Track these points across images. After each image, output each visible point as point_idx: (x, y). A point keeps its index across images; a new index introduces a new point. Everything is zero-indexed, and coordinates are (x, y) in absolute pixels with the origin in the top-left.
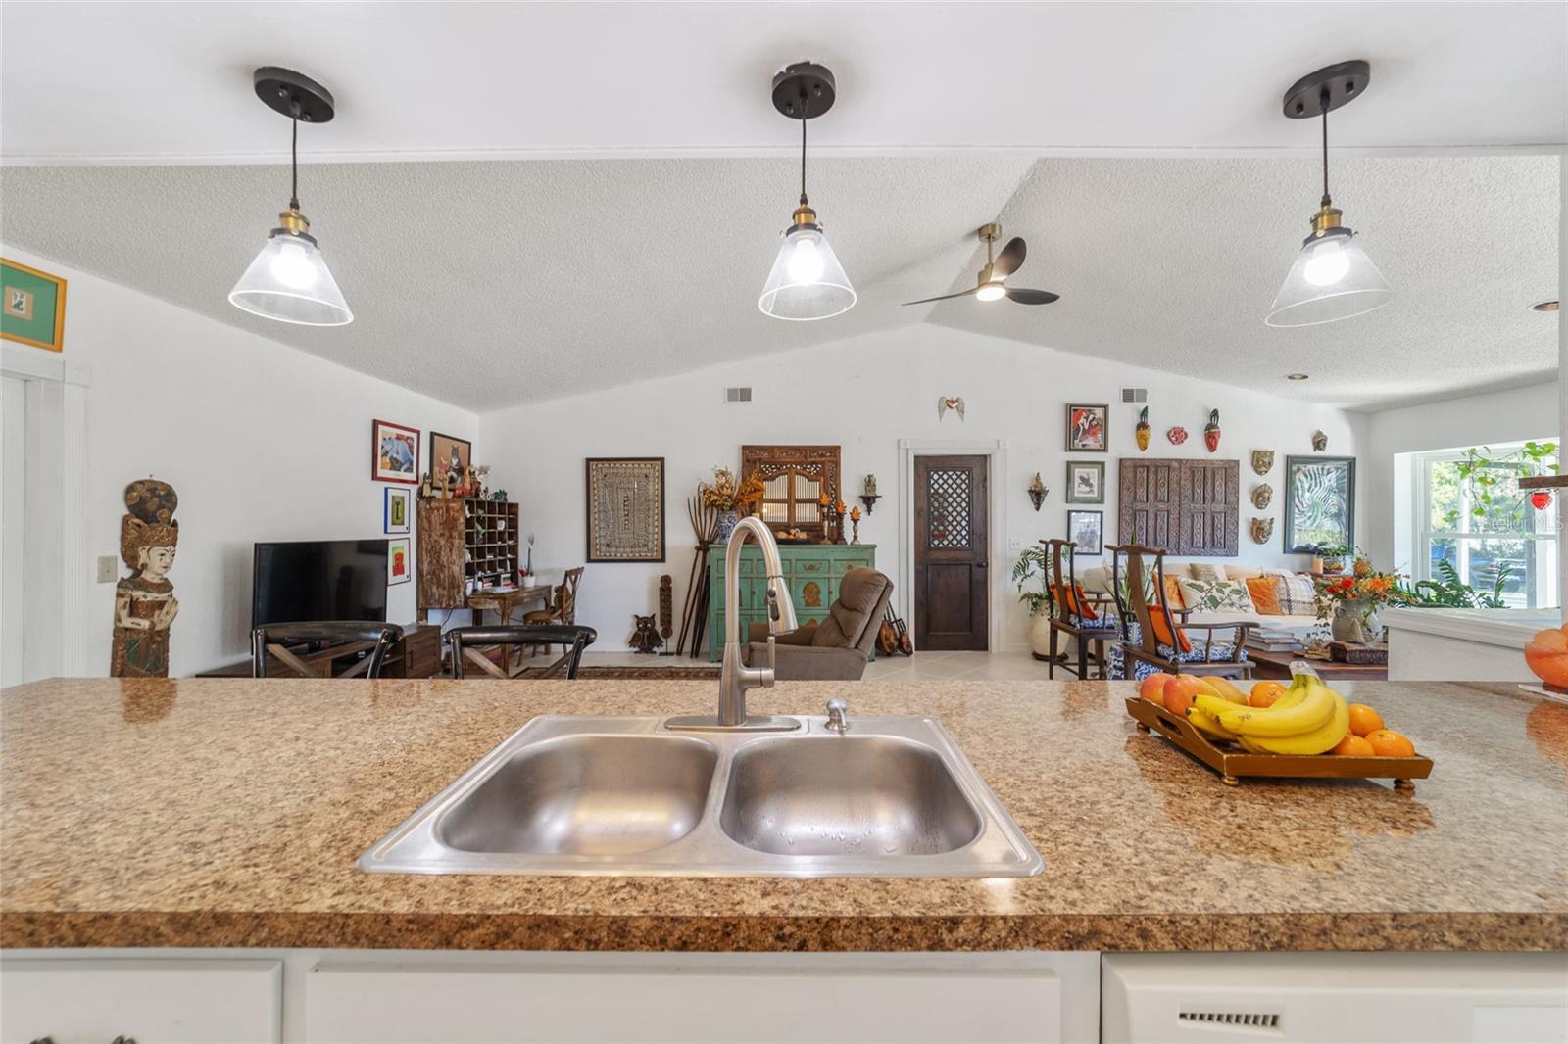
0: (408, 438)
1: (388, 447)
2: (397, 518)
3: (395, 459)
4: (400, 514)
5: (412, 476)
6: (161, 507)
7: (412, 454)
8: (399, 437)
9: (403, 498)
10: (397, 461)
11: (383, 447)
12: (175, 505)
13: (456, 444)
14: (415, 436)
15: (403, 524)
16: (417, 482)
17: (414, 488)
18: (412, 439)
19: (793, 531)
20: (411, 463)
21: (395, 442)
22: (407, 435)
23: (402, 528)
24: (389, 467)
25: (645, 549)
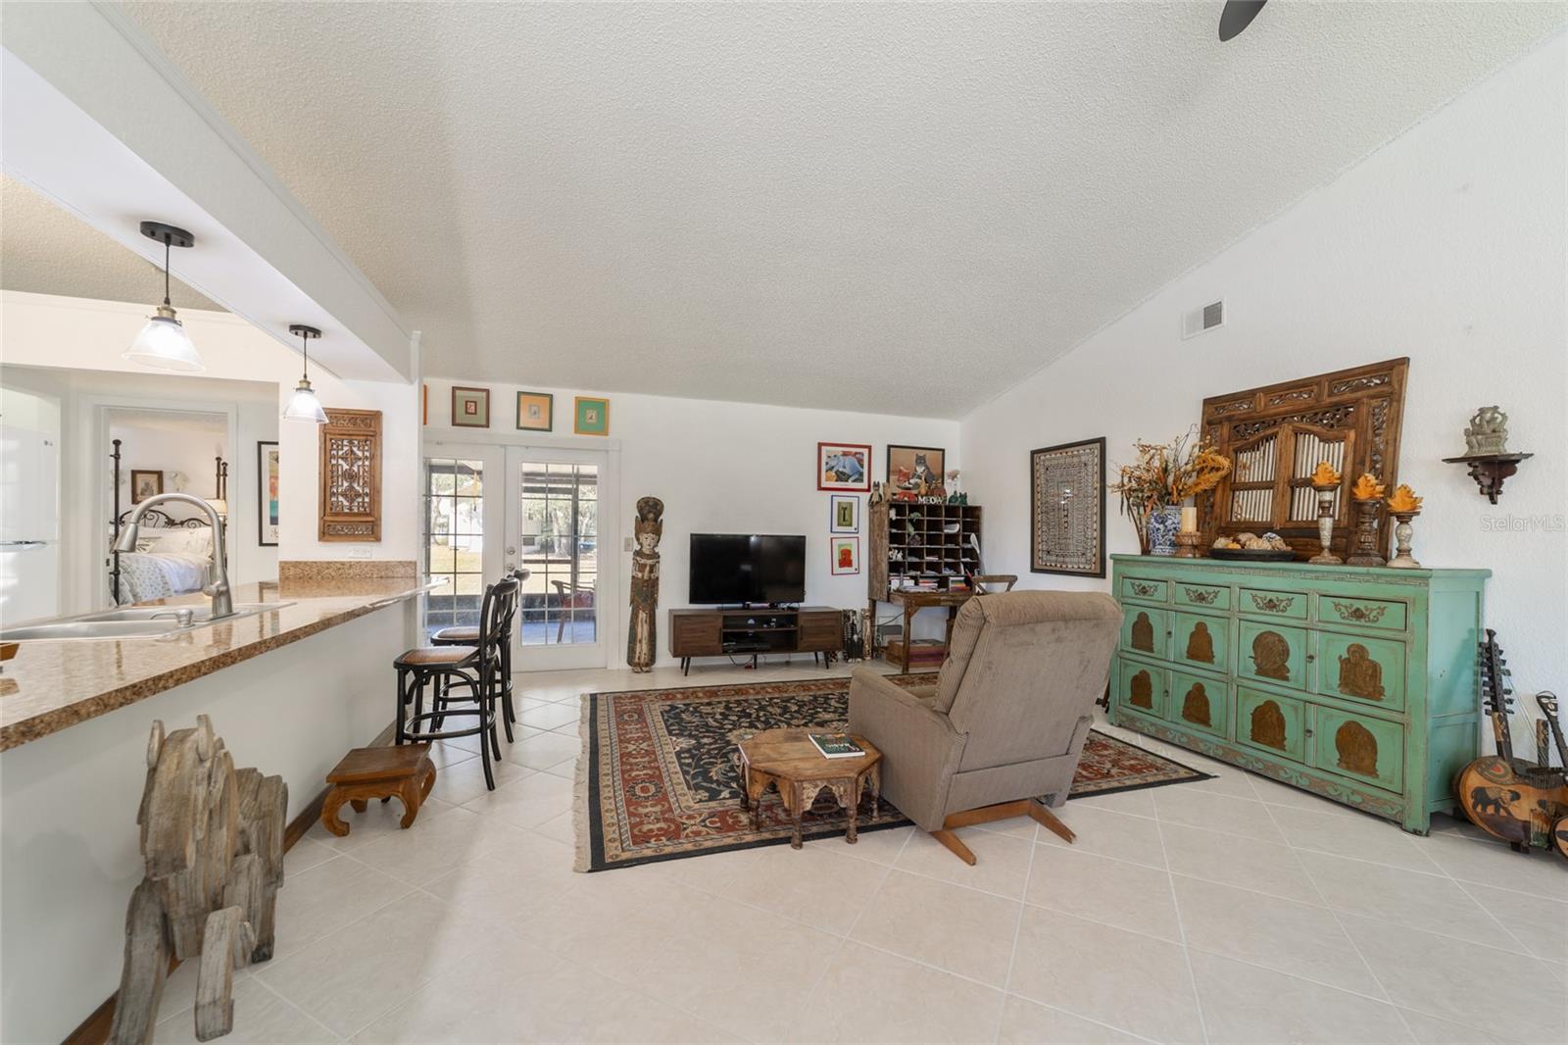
0: (856, 453)
1: (832, 463)
2: (844, 520)
3: (841, 473)
4: (847, 518)
5: (864, 485)
6: (650, 512)
7: (862, 467)
8: (845, 454)
9: (851, 504)
10: (843, 473)
11: (827, 463)
12: (660, 513)
13: (921, 453)
14: (865, 451)
15: (851, 525)
16: (868, 490)
17: (865, 497)
18: (862, 454)
19: (1243, 537)
20: (861, 474)
21: (841, 458)
22: (858, 453)
23: (852, 529)
24: (835, 478)
25: (1083, 560)
